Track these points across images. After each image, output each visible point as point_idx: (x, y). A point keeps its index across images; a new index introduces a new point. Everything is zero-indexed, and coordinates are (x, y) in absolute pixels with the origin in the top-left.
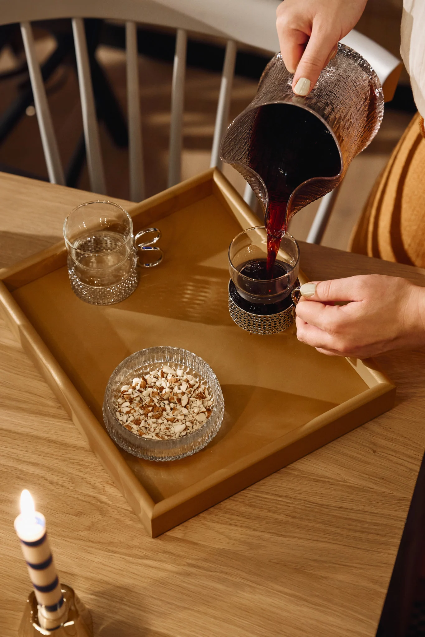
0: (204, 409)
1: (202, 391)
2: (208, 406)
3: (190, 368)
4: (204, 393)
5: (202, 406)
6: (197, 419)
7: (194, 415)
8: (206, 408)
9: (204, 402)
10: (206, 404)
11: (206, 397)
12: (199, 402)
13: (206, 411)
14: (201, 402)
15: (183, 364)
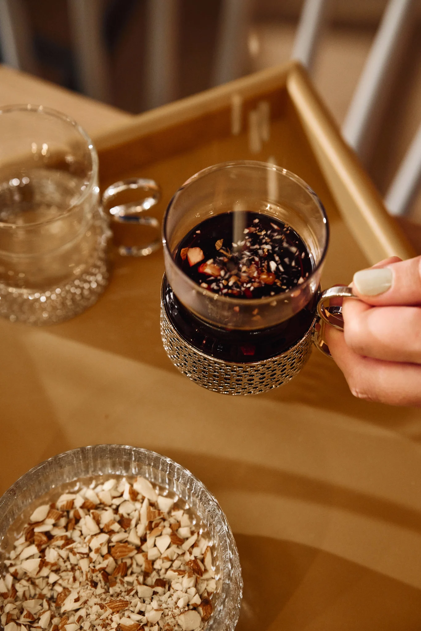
0: (197, 600)
1: (200, 556)
2: (208, 593)
3: (179, 497)
4: (203, 561)
5: (193, 590)
6: (180, 622)
7: (177, 611)
8: (201, 596)
9: (199, 581)
10: (203, 587)
11: (206, 570)
12: (187, 582)
13: (200, 605)
14: (191, 581)
15: (167, 487)
